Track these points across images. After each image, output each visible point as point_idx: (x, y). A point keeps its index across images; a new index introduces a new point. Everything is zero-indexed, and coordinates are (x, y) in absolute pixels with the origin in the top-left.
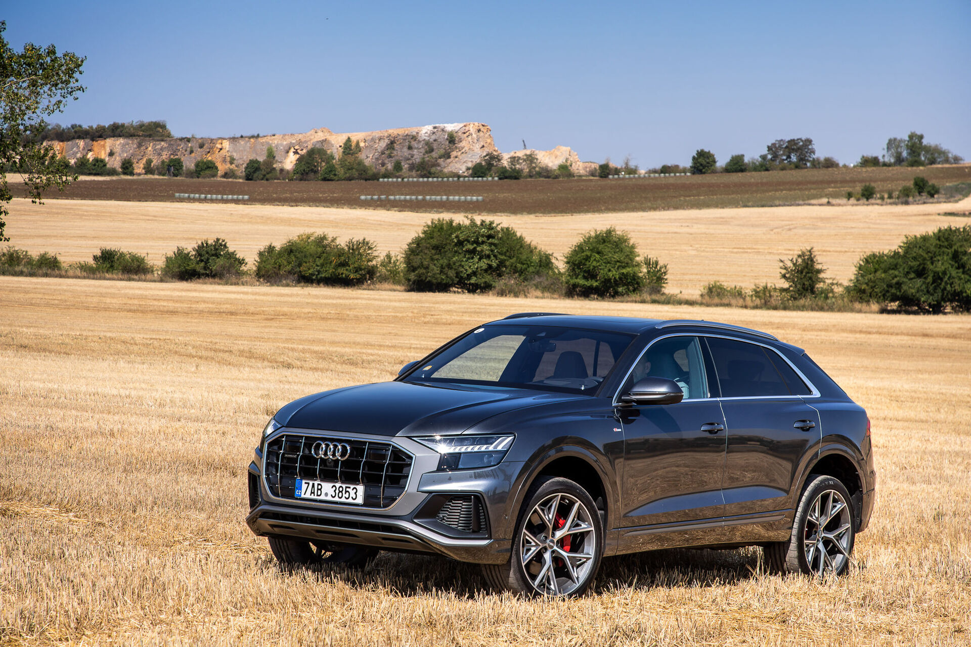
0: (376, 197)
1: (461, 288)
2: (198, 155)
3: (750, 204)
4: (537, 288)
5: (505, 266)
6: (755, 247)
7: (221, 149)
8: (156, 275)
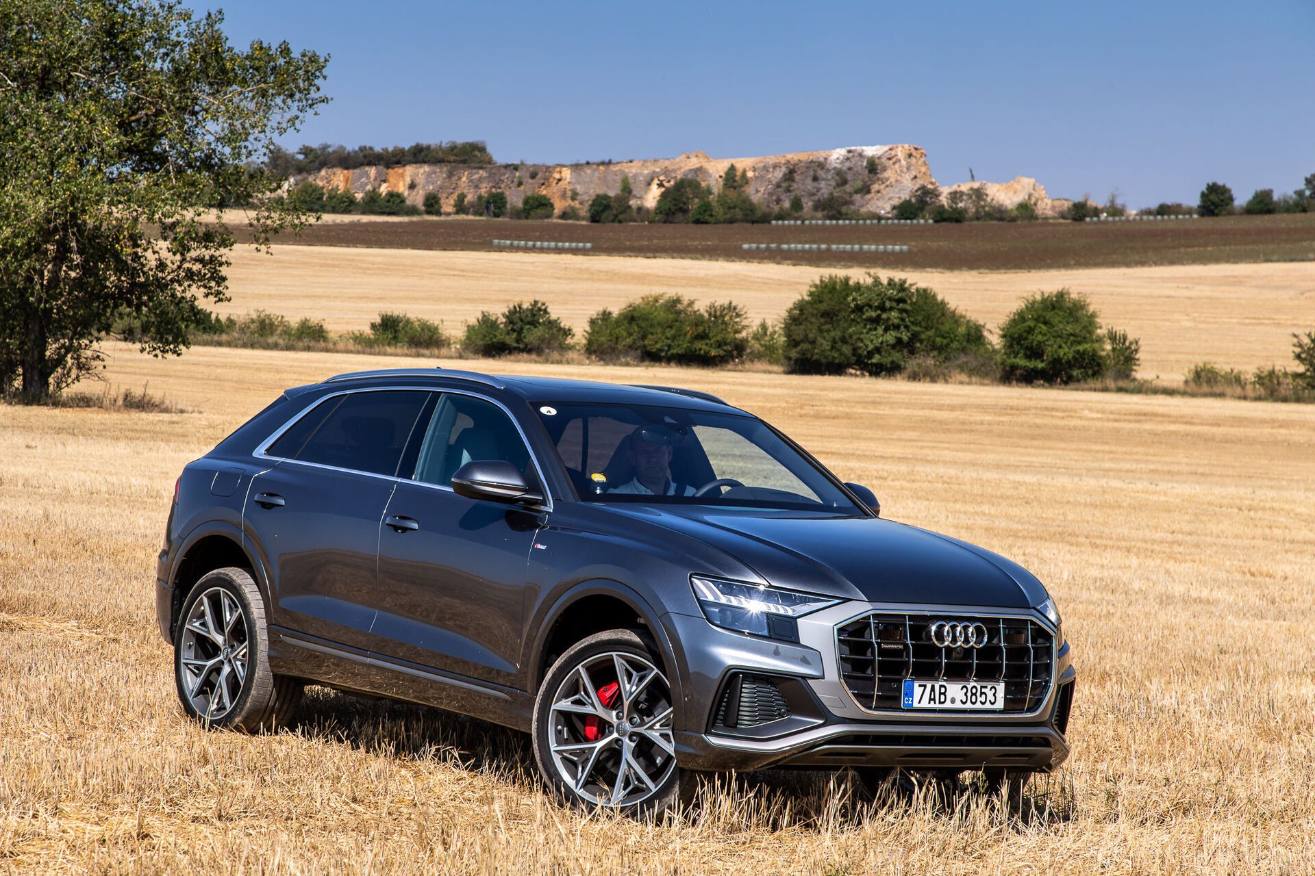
0: (763, 246)
1: (862, 369)
2: (529, 188)
3: (1275, 257)
4: (962, 370)
5: (921, 341)
6: (1274, 316)
7: (559, 180)
8: (453, 350)
